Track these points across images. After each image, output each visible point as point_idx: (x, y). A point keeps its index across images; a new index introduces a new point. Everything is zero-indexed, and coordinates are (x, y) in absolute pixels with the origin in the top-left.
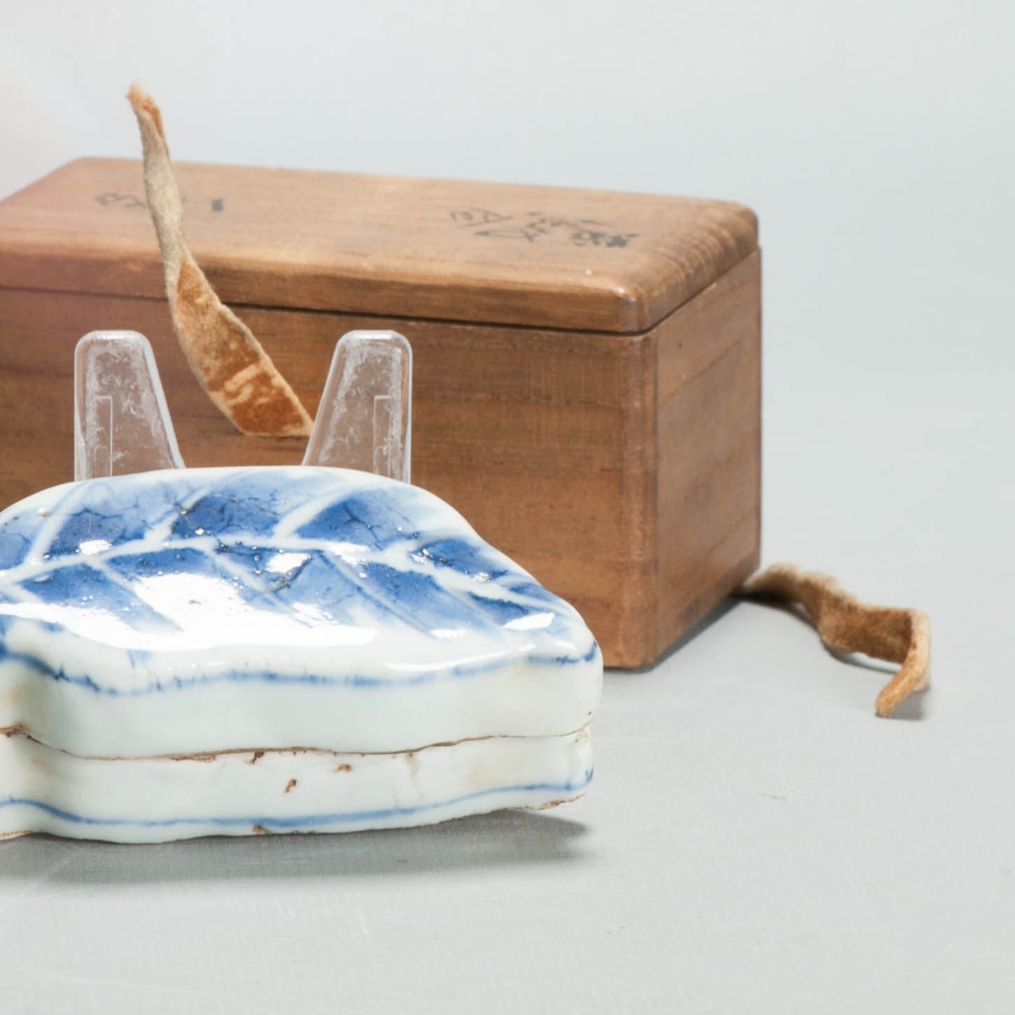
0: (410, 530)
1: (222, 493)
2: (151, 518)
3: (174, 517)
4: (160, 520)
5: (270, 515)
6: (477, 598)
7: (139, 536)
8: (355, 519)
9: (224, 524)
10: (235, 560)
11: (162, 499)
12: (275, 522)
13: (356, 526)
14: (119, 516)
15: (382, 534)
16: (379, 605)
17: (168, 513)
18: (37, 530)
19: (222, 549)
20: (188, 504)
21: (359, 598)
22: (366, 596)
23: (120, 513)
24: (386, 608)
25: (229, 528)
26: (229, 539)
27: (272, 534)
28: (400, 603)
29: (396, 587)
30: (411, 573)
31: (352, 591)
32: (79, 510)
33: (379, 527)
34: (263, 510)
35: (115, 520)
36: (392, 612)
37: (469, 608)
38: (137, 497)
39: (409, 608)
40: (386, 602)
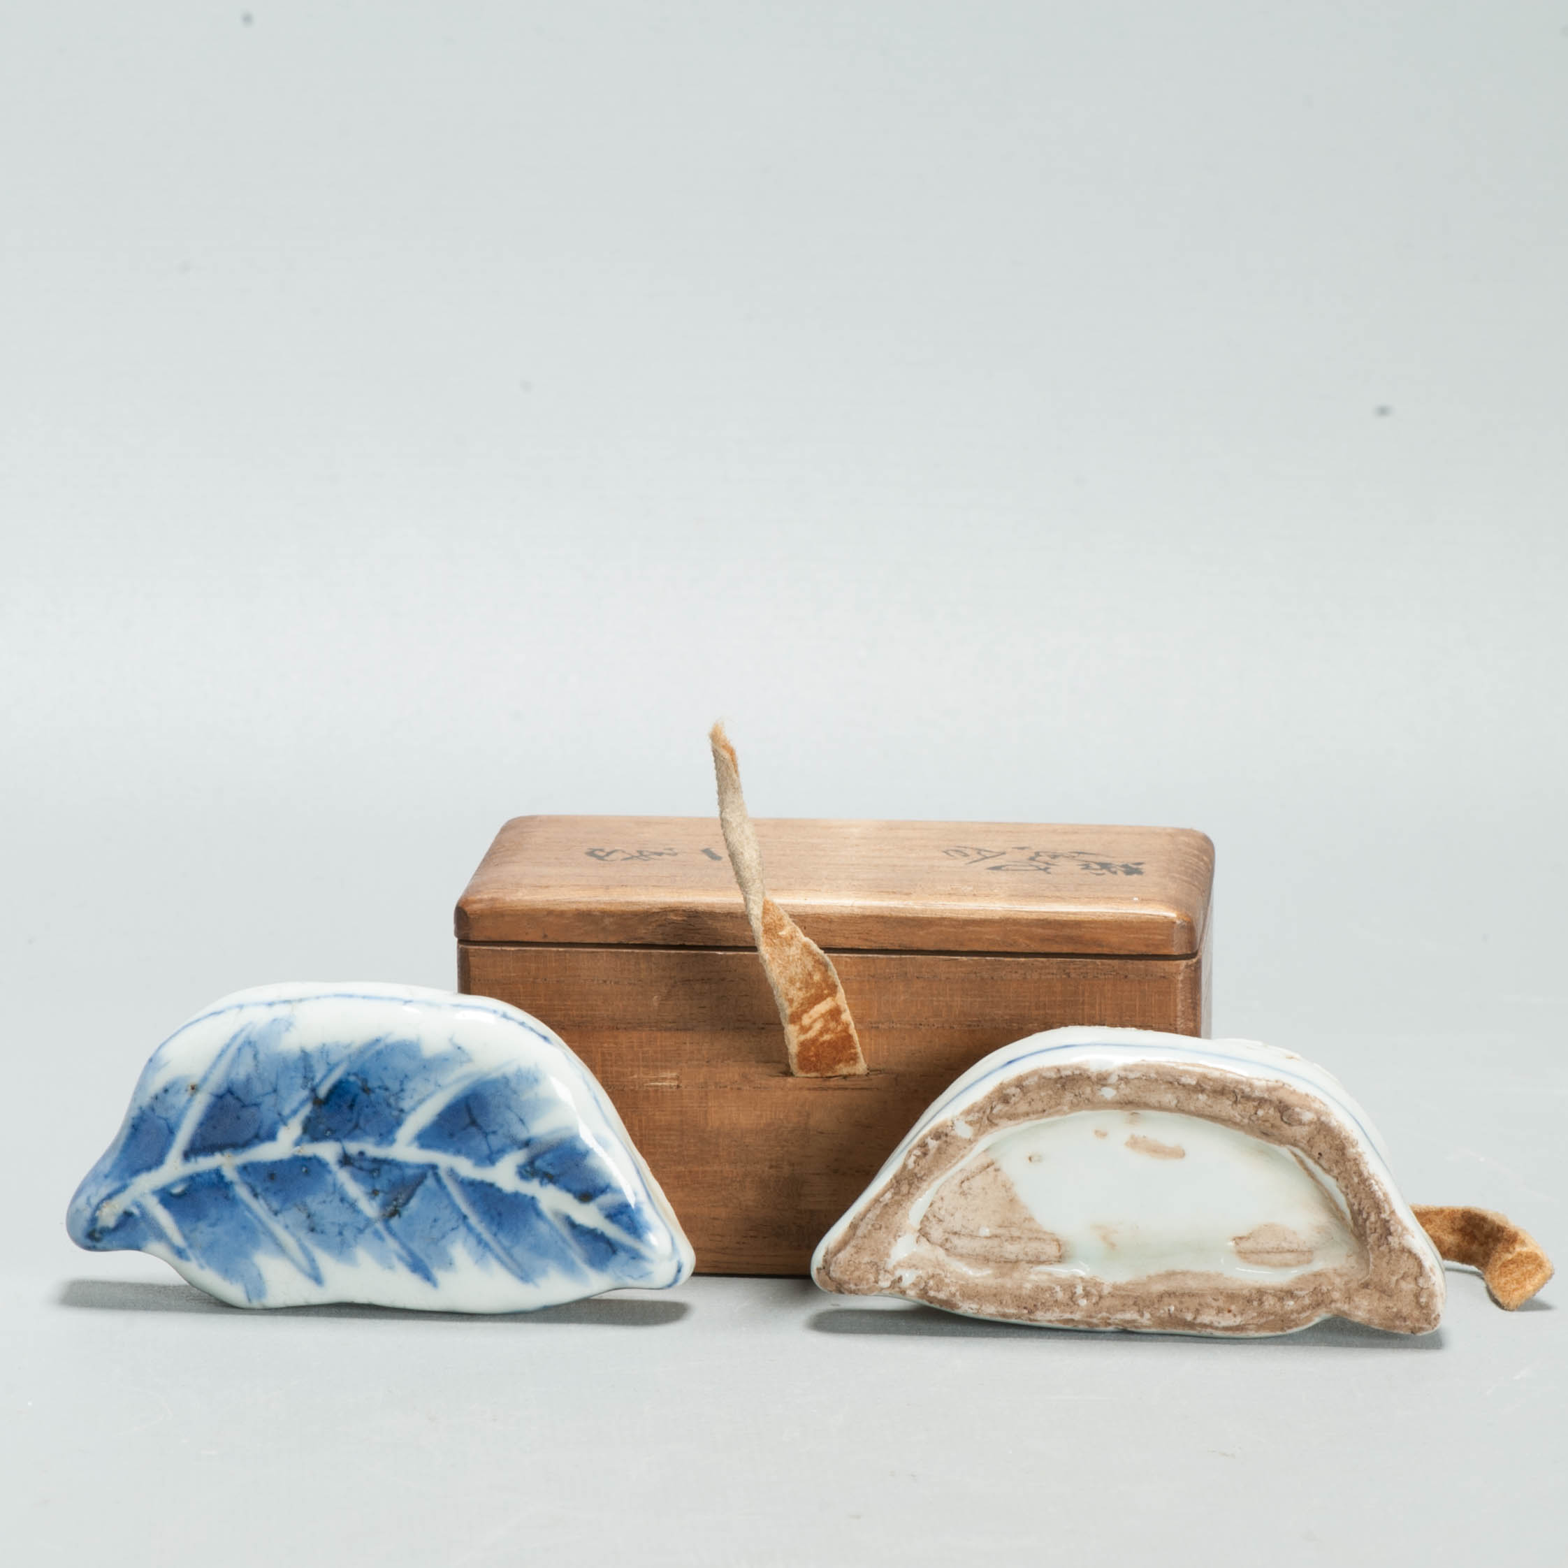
0: (523, 1135)
1: (356, 1074)
2: (286, 1111)
3: (306, 1110)
4: (295, 1112)
5: (395, 1113)
6: (572, 1225)
7: (272, 1136)
8: (474, 1123)
9: (350, 1125)
10: (355, 1178)
11: (300, 1081)
12: (399, 1123)
13: (473, 1130)
14: (257, 1105)
15: (495, 1141)
16: (480, 1241)
17: (302, 1104)
18: (182, 1114)
19: (346, 1160)
20: (323, 1091)
21: (463, 1230)
22: (470, 1229)
23: (258, 1100)
24: (486, 1246)
25: (357, 1132)
26: (353, 1148)
27: (392, 1142)
28: (500, 1236)
29: (500, 1214)
30: (516, 1195)
31: (458, 1220)
32: (222, 1090)
33: (494, 1133)
34: (389, 1105)
35: (253, 1110)
36: (491, 1250)
37: (564, 1241)
38: (277, 1077)
39: (506, 1243)
40: (487, 1236)
